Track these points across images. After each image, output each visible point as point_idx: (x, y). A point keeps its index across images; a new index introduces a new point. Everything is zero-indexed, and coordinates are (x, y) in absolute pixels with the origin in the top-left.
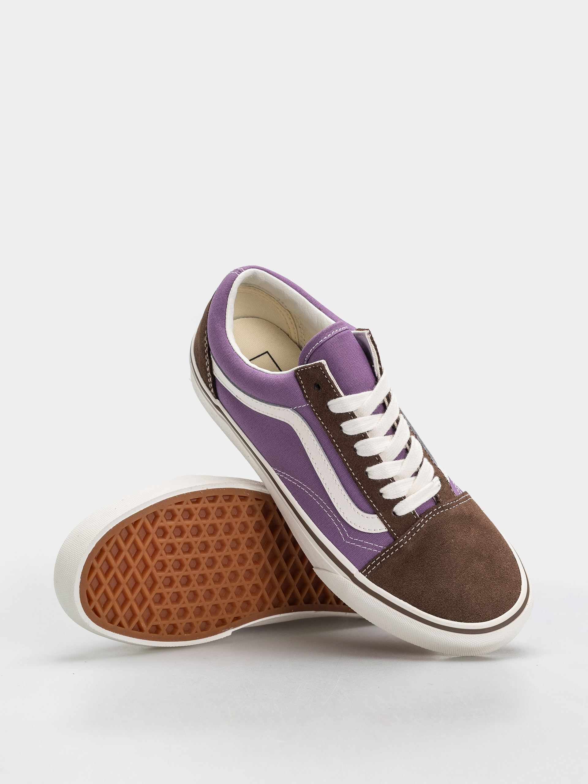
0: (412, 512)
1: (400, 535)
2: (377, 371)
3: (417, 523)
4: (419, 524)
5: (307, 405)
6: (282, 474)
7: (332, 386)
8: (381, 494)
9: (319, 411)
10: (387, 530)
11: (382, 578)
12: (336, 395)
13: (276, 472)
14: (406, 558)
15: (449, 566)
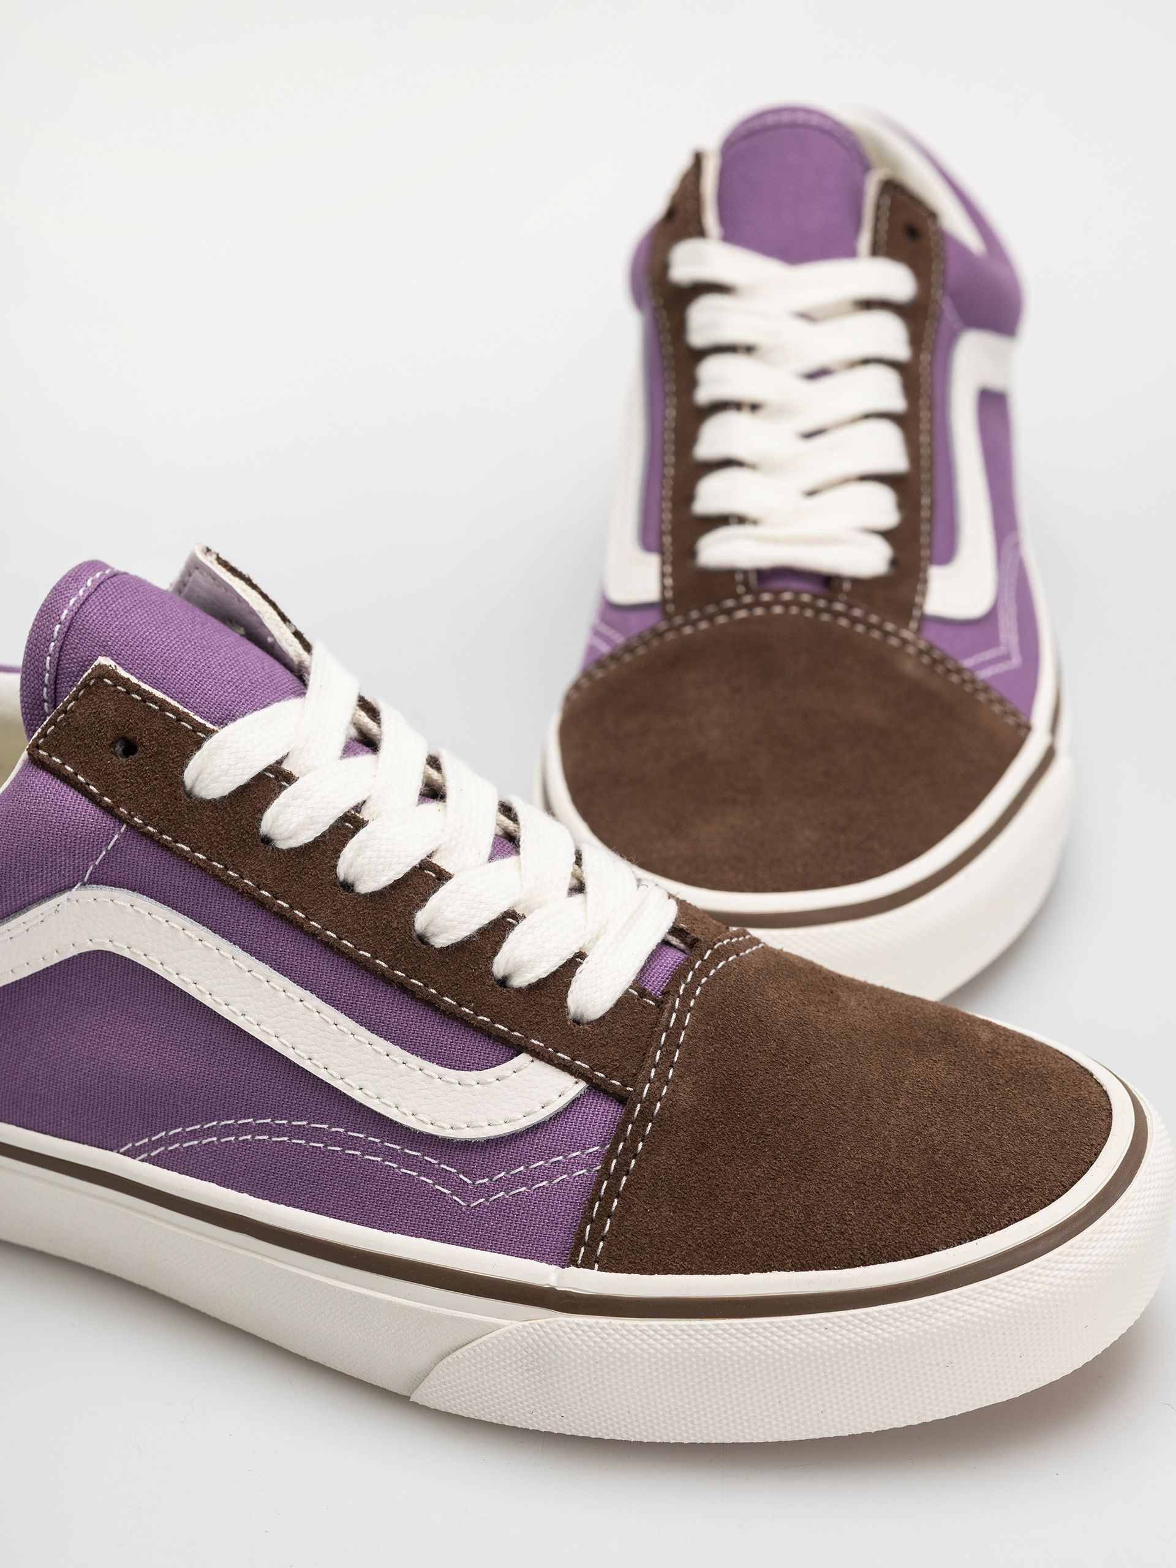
0: (632, 991)
1: (632, 1079)
2: (292, 648)
3: (666, 1014)
4: (674, 1015)
5: (122, 830)
6: (155, 1145)
7: (171, 715)
8: (503, 982)
9: (169, 820)
10: (582, 1085)
11: (651, 1242)
12: (195, 738)
13: (132, 1154)
14: (692, 1134)
15: (840, 1099)
